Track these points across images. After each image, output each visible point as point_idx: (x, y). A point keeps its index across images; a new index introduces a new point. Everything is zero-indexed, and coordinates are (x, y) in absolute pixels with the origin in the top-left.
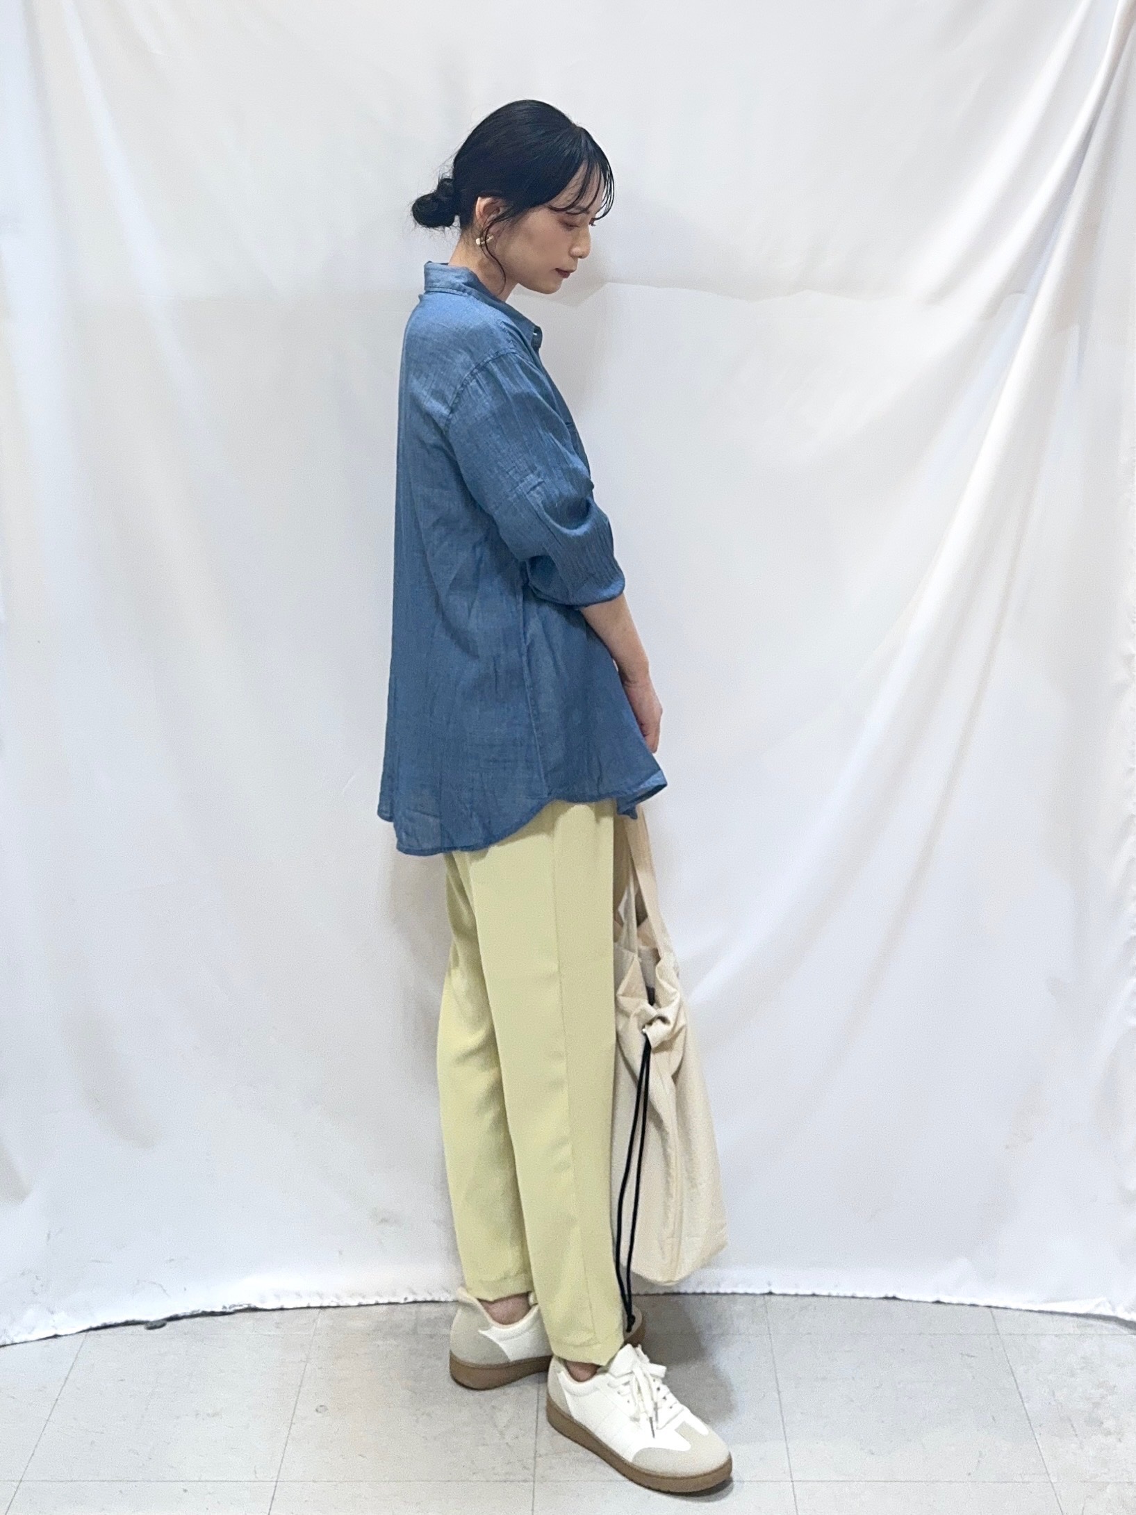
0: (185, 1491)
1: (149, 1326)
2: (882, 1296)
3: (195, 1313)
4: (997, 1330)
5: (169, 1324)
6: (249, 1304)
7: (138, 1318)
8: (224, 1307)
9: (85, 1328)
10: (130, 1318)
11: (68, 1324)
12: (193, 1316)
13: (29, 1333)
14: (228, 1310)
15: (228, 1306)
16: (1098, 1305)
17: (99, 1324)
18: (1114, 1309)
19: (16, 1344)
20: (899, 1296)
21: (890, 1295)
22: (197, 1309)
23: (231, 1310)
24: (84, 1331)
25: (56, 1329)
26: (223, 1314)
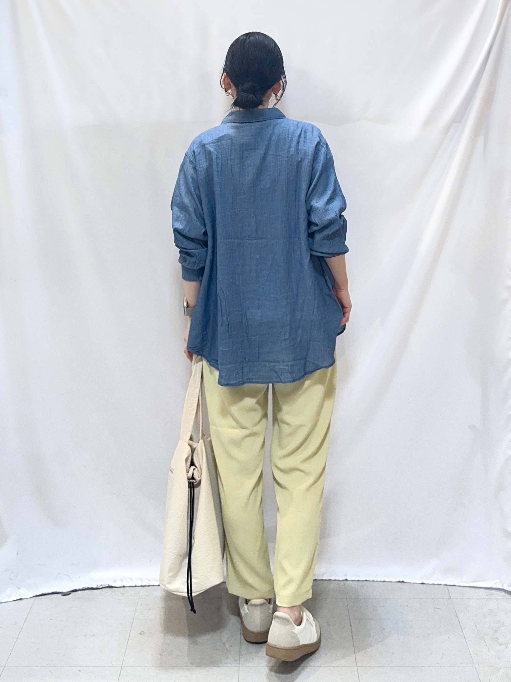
0: (80, 671)
1: (63, 594)
2: (397, 581)
3: (84, 588)
4: (450, 597)
5: (73, 594)
6: (109, 585)
7: (58, 591)
8: (97, 586)
9: (34, 595)
10: (54, 591)
11: (27, 594)
12: (83, 590)
13: (9, 598)
14: (99, 587)
15: (99, 585)
16: (495, 584)
17: (40, 594)
18: (503, 586)
19: (2, 603)
20: (405, 581)
21: (401, 580)
22: (84, 587)
23: (101, 587)
24: (33, 597)
25: (21, 596)
26: (97, 589)
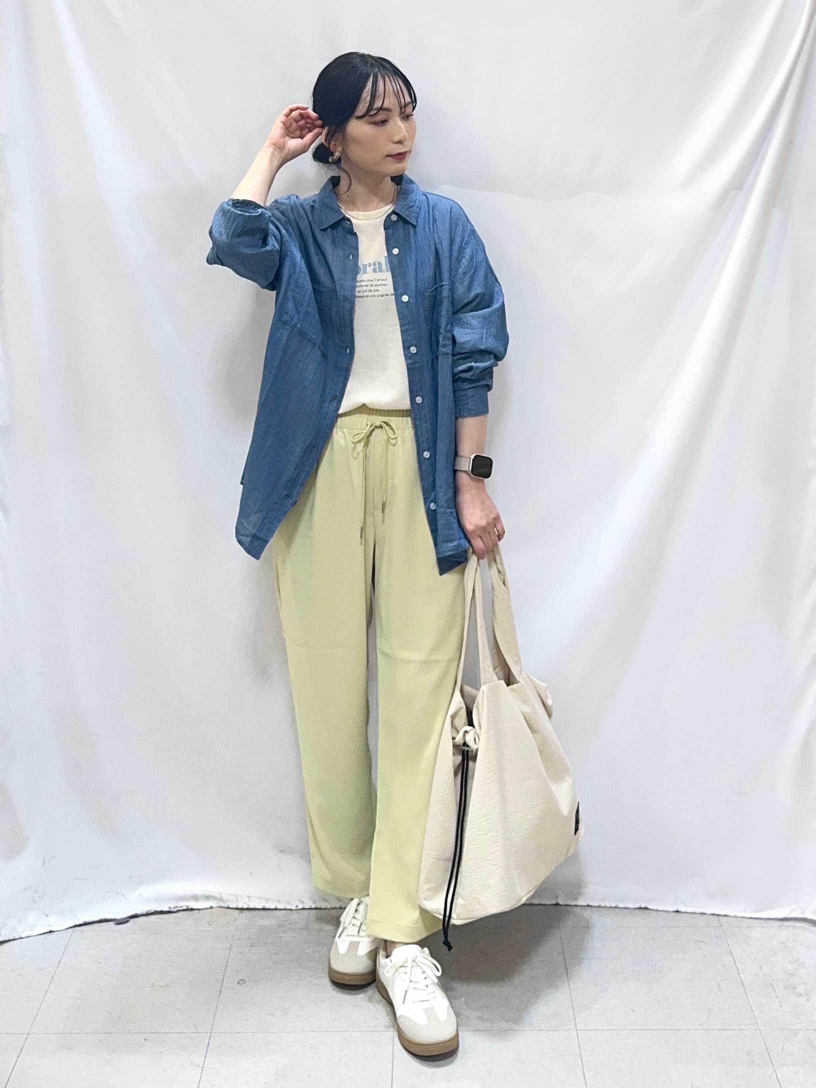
0: (146, 1040)
1: (117, 922)
2: (637, 906)
3: (150, 912)
4: (720, 924)
5: (132, 921)
6: (187, 906)
7: (108, 917)
8: (170, 908)
9: (72, 925)
10: (103, 917)
11: (59, 923)
12: (147, 914)
13: (32, 930)
16: (792, 911)
17: (81, 922)
18: (803, 913)
19: (22, 938)
20: (650, 907)
21: (643, 906)
22: (150, 909)
23: (175, 910)
24: (70, 927)
25: (51, 927)
26: (169, 912)
